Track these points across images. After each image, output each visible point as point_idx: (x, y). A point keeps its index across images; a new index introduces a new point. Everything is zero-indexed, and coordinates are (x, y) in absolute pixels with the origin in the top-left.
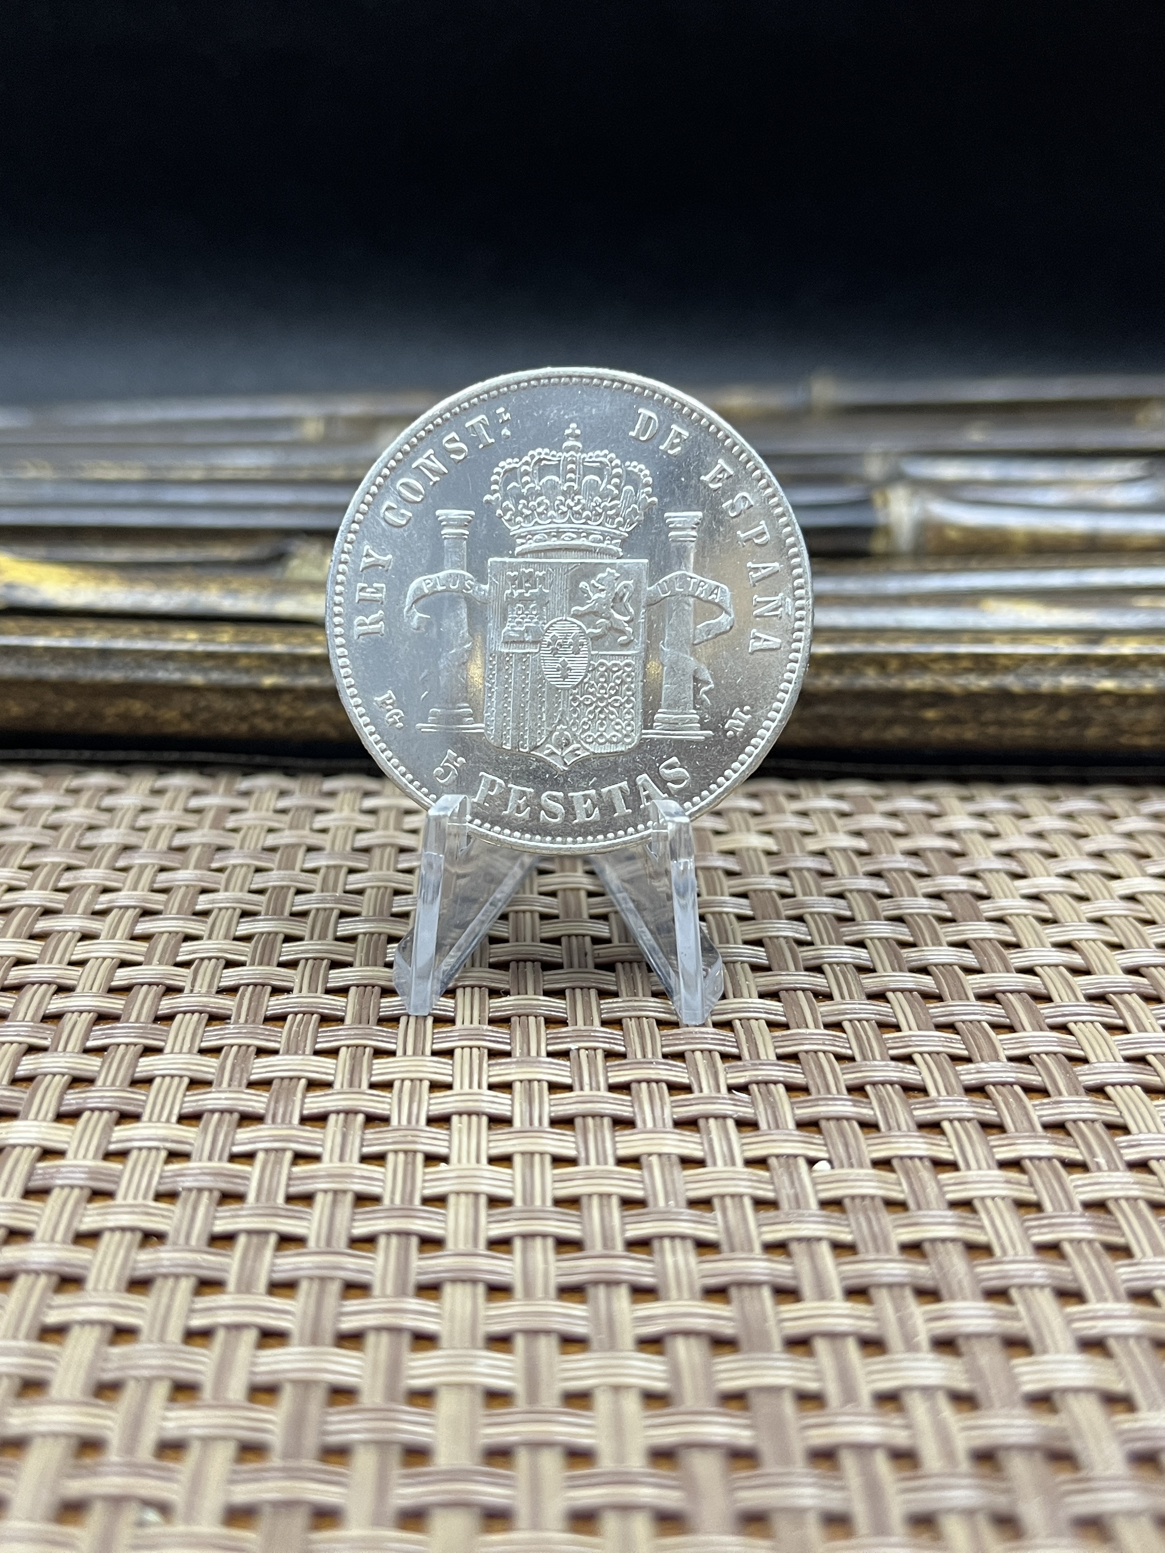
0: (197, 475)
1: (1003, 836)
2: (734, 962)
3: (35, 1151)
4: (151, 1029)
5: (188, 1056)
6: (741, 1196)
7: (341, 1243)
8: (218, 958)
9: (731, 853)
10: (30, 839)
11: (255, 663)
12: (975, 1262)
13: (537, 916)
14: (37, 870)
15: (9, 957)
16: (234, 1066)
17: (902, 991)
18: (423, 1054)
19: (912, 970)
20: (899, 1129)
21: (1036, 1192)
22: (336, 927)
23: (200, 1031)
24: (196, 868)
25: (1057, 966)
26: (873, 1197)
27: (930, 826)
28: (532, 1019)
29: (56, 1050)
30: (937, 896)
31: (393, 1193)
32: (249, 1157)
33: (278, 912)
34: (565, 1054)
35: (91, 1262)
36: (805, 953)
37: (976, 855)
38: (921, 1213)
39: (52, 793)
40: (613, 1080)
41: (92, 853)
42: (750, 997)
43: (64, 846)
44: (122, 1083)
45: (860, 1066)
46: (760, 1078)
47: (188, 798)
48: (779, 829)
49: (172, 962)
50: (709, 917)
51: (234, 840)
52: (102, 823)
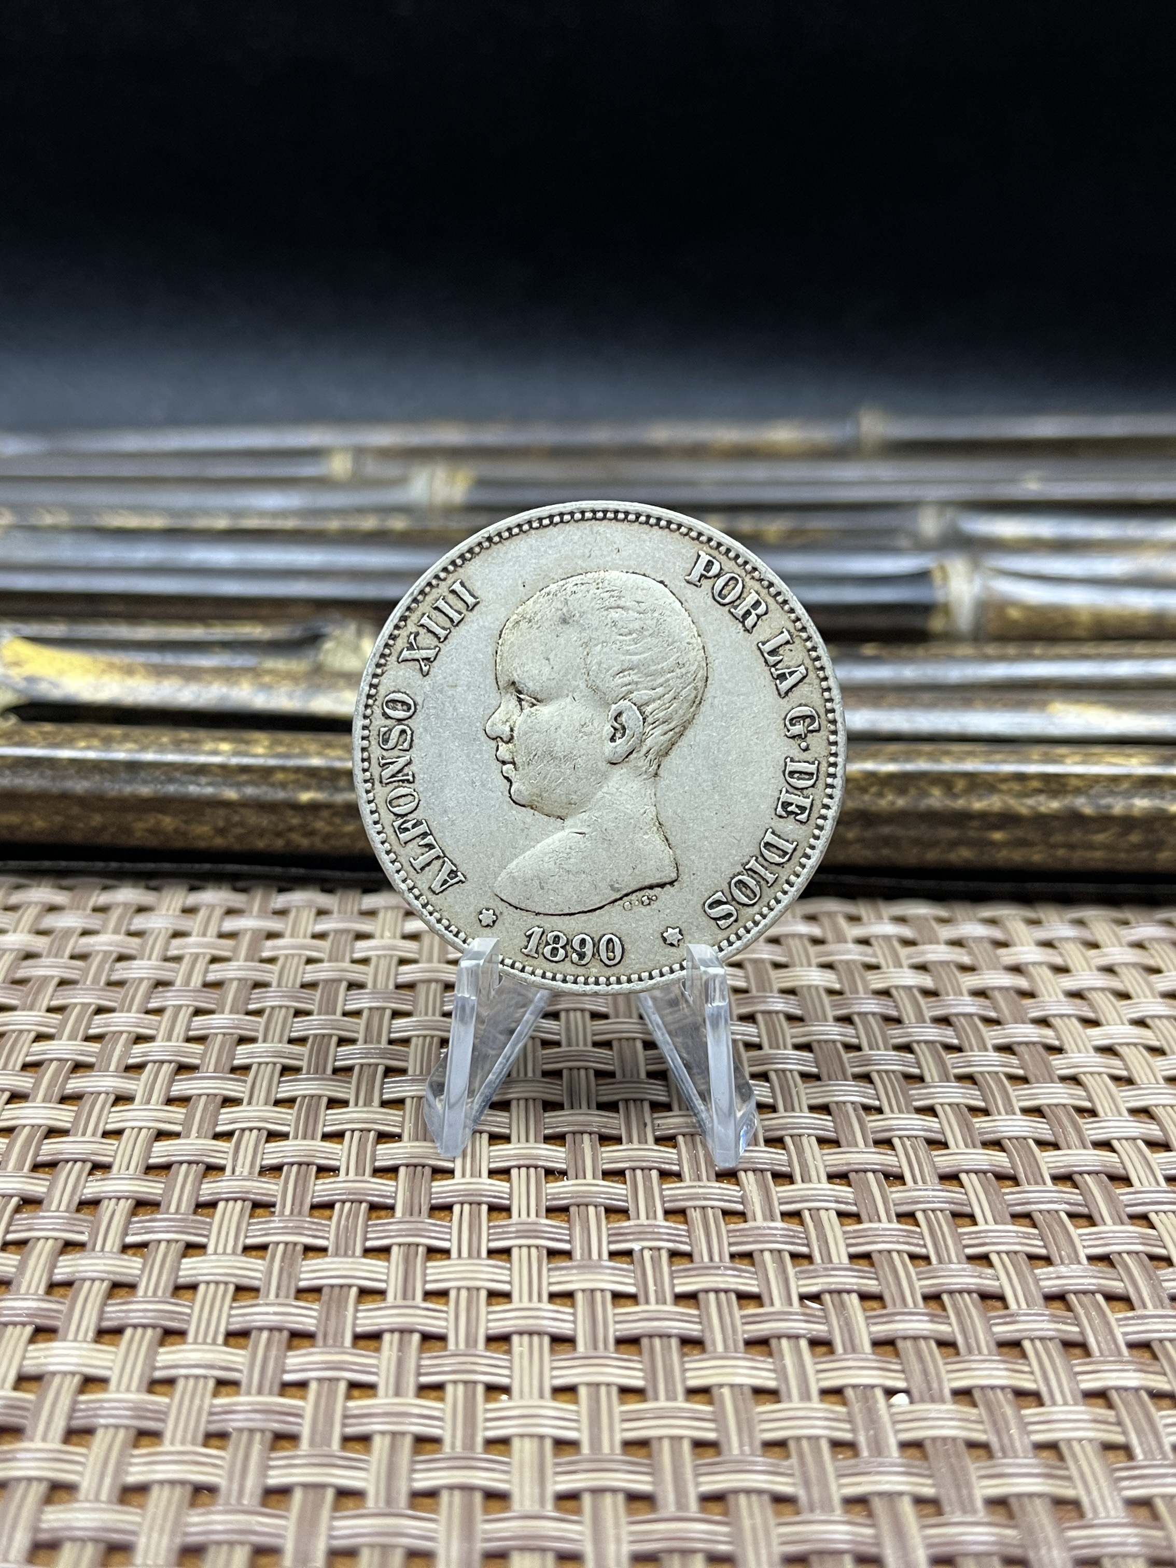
1: (1074, 972)
2: (800, 1136)
3: (77, 1379)
4: (193, 1221)
5: (233, 1258)
6: (817, 1438)
7: (403, 1500)
8: (259, 1129)
9: (792, 992)
10: (57, 973)
11: (292, 777)
12: (1066, 1524)
13: (592, 1073)
14: (66, 1013)
15: (40, 1126)
16: (281, 1270)
17: (976, 1172)
18: (479, 1256)
19: (986, 1144)
20: (980, 1353)
21: (1125, 1433)
22: (382, 1088)
23: (244, 1226)
24: (231, 1012)
25: (1134, 1139)
26: (954, 1439)
27: (998, 957)
28: (591, 1209)
29: (93, 1249)
30: (1009, 1050)
31: (454, 1436)
32: (302, 1385)
33: (320, 1070)
34: (628, 1255)
35: (139, 1524)
36: (874, 1122)
37: (1047, 998)
38: (1006, 1461)
39: (80, 912)
40: (678, 1289)
41: (122, 991)
42: (819, 1182)
43: (93, 983)
44: (164, 1293)
45: (935, 1270)
46: (833, 1287)
47: (222, 920)
48: (841, 961)
49: (211, 1134)
50: (773, 1076)
51: (270, 973)
52: (132, 952)
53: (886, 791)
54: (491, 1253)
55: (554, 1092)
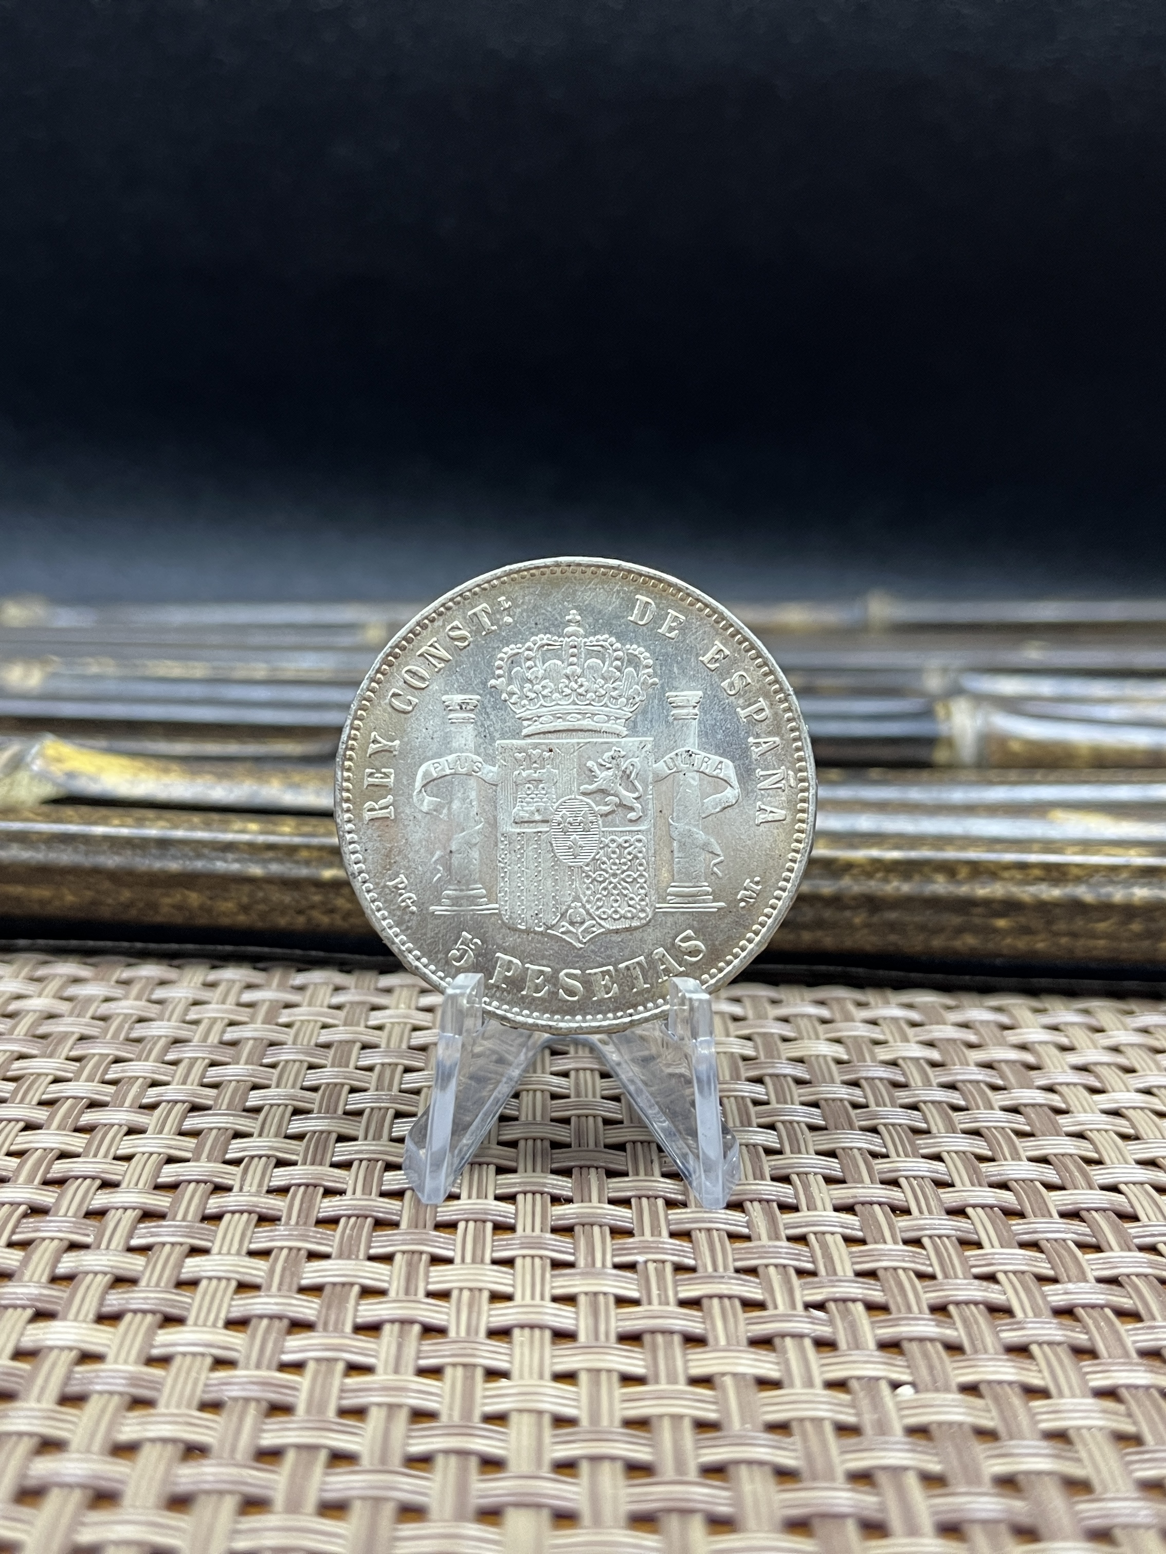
1: (1080, 1051)
2: (807, 1174)
3: (74, 1354)
4: (199, 1228)
5: (236, 1258)
6: (821, 1420)
7: (396, 1461)
8: (268, 1157)
9: (801, 1060)
10: (79, 1030)
11: (314, 854)
12: (1075, 1499)
13: (600, 1120)
14: (84, 1062)
15: (52, 1150)
16: (284, 1269)
17: (983, 1207)
18: (482, 1262)
19: (991, 1185)
20: (986, 1352)
21: (1135, 1423)
22: (391, 1127)
23: (249, 1233)
24: (246, 1063)
25: (1142, 1184)
26: (960, 1425)
27: (1004, 1037)
28: (596, 1229)
29: (98, 1247)
30: (1015, 1110)
31: (451, 1409)
32: (298, 1367)
33: (331, 1110)
34: (631, 1267)
35: (129, 1475)
36: (880, 1165)
37: (1052, 1070)
38: (1012, 1443)
39: (104, 983)
40: (682, 1295)
41: (140, 1046)
42: (825, 1210)
43: (113, 1037)
44: (166, 1285)
45: (941, 1284)
46: (837, 1295)
47: (240, 993)
48: (849, 1037)
49: (221, 1160)
50: (780, 1126)
51: (286, 1035)
52: (152, 1016)
53: (891, 877)
55: (562, 1134)
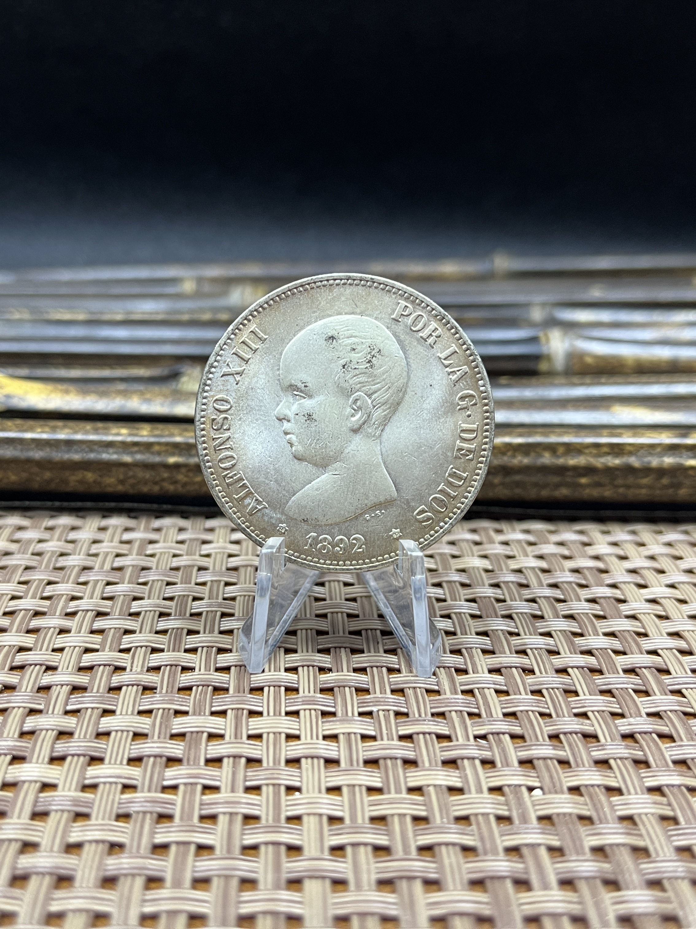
0: (119, 317)
1: (631, 559)
2: (471, 648)
3: (38, 785)
4: (107, 697)
5: (132, 717)
6: (488, 814)
7: (237, 850)
8: (146, 647)
9: (463, 571)
10: (24, 563)
11: (164, 448)
12: (640, 861)
13: (345, 615)
14: (29, 584)
15: (14, 646)
16: (161, 723)
17: (577, 668)
18: (280, 715)
19: (582, 653)
20: (584, 766)
21: (673, 810)
22: (220, 624)
23: (138, 699)
24: (129, 583)
25: (671, 649)
26: (570, 814)
27: (585, 551)
28: (347, 689)
29: (47, 713)
30: (593, 601)
31: (267, 814)
32: (174, 788)
33: (182, 614)
34: (369, 714)
35: (77, 865)
36: (515, 641)
37: (615, 573)
38: (602, 826)
39: (37, 530)
40: (401, 733)
41: (63, 572)
42: (483, 673)
43: (46, 567)
44: (90, 736)
45: (555, 721)
46: (494, 730)
47: (122, 534)
48: (492, 554)
49: (117, 649)
50: (453, 616)
51: (152, 562)
52: (69, 551)
53: (517, 454)
54: (288, 714)
55: (323, 625)
